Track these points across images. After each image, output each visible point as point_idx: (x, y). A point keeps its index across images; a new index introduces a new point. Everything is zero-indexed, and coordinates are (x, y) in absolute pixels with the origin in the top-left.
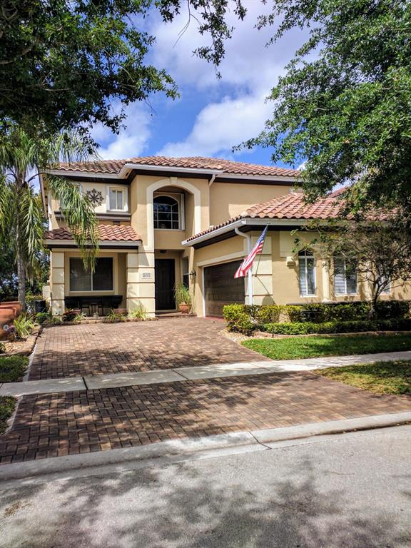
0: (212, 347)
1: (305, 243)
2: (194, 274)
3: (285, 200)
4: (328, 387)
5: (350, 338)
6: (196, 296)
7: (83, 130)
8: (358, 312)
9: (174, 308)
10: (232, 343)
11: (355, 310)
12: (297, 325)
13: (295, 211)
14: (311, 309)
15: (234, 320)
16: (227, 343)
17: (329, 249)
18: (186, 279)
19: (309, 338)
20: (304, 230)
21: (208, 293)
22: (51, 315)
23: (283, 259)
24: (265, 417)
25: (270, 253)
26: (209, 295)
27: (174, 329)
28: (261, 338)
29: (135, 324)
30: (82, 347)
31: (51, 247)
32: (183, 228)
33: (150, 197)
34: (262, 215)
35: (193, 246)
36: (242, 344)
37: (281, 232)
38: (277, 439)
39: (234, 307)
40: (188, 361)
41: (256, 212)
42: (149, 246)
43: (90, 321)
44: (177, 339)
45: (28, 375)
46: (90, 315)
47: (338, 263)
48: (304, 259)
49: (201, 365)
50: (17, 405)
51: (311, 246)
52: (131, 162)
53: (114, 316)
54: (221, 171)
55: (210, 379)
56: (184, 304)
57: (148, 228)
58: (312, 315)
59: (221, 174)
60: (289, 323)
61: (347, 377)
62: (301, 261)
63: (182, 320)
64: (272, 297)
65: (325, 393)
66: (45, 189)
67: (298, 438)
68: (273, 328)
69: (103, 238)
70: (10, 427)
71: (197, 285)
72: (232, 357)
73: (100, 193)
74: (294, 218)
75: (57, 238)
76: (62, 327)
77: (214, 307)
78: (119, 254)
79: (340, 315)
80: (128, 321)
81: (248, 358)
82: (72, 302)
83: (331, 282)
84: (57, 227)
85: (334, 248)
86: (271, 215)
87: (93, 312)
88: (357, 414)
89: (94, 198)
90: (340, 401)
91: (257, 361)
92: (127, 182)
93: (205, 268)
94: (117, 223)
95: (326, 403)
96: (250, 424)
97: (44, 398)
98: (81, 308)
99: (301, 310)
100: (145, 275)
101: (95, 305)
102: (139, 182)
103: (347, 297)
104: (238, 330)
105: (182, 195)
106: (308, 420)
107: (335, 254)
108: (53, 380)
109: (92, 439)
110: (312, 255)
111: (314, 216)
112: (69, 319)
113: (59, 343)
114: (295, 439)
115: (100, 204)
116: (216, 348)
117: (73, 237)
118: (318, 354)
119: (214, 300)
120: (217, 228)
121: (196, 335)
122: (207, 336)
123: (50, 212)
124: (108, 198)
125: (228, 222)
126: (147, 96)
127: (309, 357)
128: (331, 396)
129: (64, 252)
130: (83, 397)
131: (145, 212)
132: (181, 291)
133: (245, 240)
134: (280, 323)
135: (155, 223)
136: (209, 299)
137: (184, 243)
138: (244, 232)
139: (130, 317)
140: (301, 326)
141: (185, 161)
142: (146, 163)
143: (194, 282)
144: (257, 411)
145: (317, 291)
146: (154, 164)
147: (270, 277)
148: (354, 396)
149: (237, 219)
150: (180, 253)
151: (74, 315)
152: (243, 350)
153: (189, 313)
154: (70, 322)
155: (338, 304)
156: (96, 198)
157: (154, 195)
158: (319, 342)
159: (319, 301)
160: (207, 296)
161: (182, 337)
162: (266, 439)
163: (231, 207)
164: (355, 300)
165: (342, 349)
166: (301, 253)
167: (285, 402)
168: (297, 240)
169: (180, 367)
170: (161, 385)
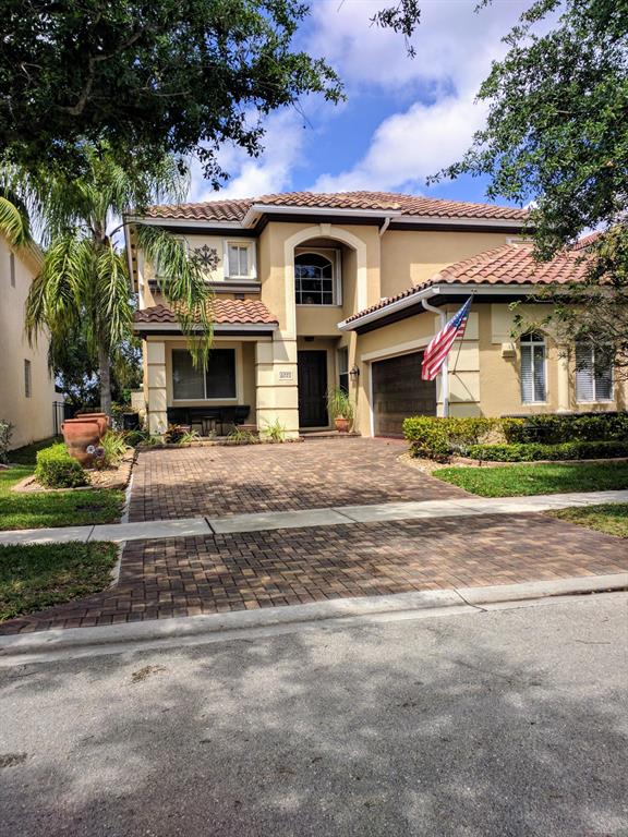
0: (388, 479)
1: (531, 321)
2: (357, 373)
3: (500, 255)
4: (567, 534)
5: (602, 467)
6: (360, 406)
7: (205, 154)
8: (613, 429)
9: (327, 424)
10: (418, 473)
11: (609, 424)
12: (516, 447)
13: (516, 272)
14: (539, 423)
15: (420, 439)
16: (410, 474)
17: (569, 331)
18: (344, 380)
19: (536, 466)
20: (531, 301)
21: (378, 401)
22: (147, 434)
23: (497, 346)
24: (474, 570)
25: (477, 338)
26: (380, 404)
27: (329, 454)
28: (461, 466)
29: (270, 446)
30: (198, 478)
31: (144, 334)
32: (339, 303)
33: (290, 256)
34: (464, 279)
35: (354, 329)
36: (434, 474)
37: (493, 305)
38: (493, 600)
39: (420, 420)
40: (356, 497)
41: (455, 274)
42: (289, 331)
43: (204, 443)
44: (334, 468)
45: (127, 515)
46: (204, 434)
47: (582, 351)
48: (530, 347)
49: (373, 503)
50: (120, 553)
51: (542, 327)
52: (261, 202)
53: (239, 435)
54: (399, 213)
55: (388, 522)
56: (342, 417)
57: (287, 304)
58: (541, 432)
59: (399, 217)
60: (505, 445)
61: (596, 521)
62: (525, 350)
63: (340, 442)
64: (479, 405)
65: (563, 541)
66: (133, 247)
67: (524, 599)
68: (480, 451)
69: (220, 320)
70: (117, 581)
71: (361, 389)
72: (419, 493)
73: (214, 252)
74: (514, 282)
75: (154, 321)
76: (165, 452)
77: (388, 422)
78: (244, 343)
79: (584, 433)
80: (260, 443)
81: (444, 494)
82: (177, 415)
83: (571, 384)
84: (153, 304)
85: (577, 329)
86: (478, 279)
87: (208, 430)
88: (611, 569)
89: (206, 260)
90: (585, 552)
91: (458, 498)
92: (255, 233)
93: (373, 364)
94: (240, 296)
95: (565, 554)
96: (454, 580)
97: (155, 544)
98: (190, 423)
99: (524, 425)
100: (283, 375)
101: (211, 419)
102: (273, 232)
103: (595, 406)
104: (426, 455)
105: (338, 252)
106: (540, 577)
107: (578, 338)
108: (165, 522)
109: (230, 595)
110: (542, 340)
111: (548, 280)
112: (174, 439)
113: (165, 473)
114: (521, 600)
115: (214, 268)
116: (394, 479)
117: (176, 318)
118: (551, 489)
119: (388, 411)
120: (393, 300)
121: (364, 461)
122: (379, 463)
123: (141, 281)
124: (226, 259)
125: (411, 291)
126: (296, 99)
127: (536, 493)
128: (571, 545)
129: (165, 342)
130: (210, 543)
131: (282, 278)
132: (338, 399)
133: (437, 318)
134: (491, 445)
135: (297, 295)
136: (380, 411)
137: (342, 325)
138: (436, 306)
139: (262, 437)
140: (523, 449)
141: (343, 198)
142: (284, 204)
143: (357, 385)
144: (463, 564)
145: (549, 398)
146: (295, 204)
147: (477, 374)
148: (607, 547)
149: (426, 286)
150: (335, 341)
151: (182, 434)
152: (436, 483)
153: (348, 430)
154: (176, 445)
155: (582, 416)
156: (208, 259)
157: (295, 253)
158: (551, 472)
159: (551, 412)
160: (377, 406)
161: (342, 465)
162: (478, 600)
163: (414, 268)
164: (609, 410)
165: (587, 482)
166: (525, 338)
167: (503, 553)
168: (518, 317)
169: (344, 505)
170: (319, 528)
